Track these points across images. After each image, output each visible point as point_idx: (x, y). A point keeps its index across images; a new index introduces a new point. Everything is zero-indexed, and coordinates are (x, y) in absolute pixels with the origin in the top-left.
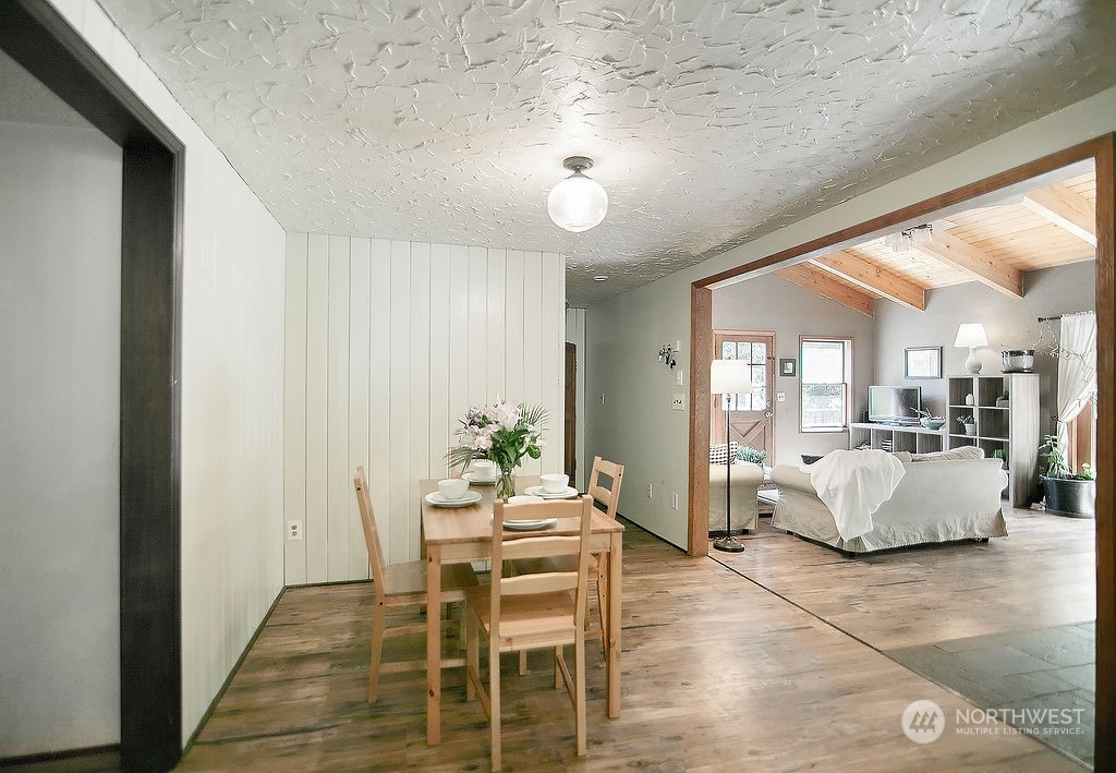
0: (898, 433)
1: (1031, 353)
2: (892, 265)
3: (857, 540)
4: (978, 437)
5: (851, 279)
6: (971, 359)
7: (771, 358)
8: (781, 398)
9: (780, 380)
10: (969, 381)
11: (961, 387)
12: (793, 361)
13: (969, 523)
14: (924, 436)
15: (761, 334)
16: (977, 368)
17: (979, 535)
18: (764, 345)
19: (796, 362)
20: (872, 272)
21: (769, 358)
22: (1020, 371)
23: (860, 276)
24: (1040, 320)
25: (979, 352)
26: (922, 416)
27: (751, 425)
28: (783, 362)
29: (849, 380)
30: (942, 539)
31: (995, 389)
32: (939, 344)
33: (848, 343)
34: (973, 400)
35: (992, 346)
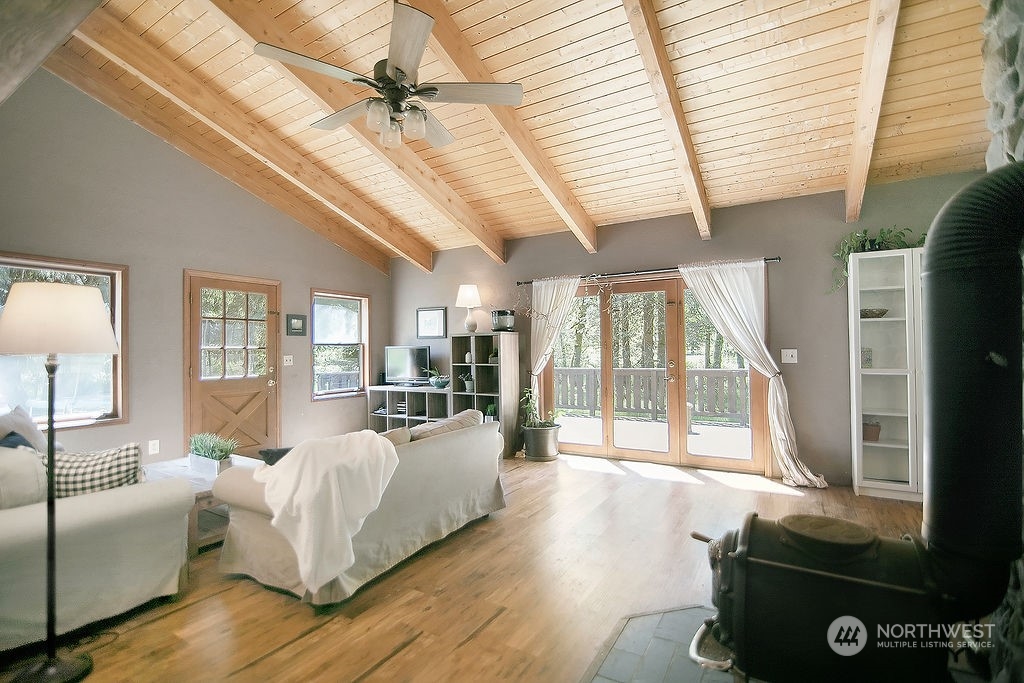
0: (410, 393)
1: (512, 313)
2: (403, 219)
3: (333, 585)
4: (475, 394)
5: (363, 228)
6: (469, 319)
7: (274, 313)
8: (287, 361)
9: (287, 341)
10: (467, 339)
11: (461, 344)
12: (303, 318)
13: (471, 503)
14: (433, 395)
15: (261, 282)
16: (473, 327)
17: (481, 513)
18: (265, 295)
19: (307, 321)
20: (384, 224)
21: (270, 312)
22: (505, 329)
23: (371, 226)
24: (518, 283)
25: (475, 312)
26: (431, 375)
27: (246, 398)
28: (289, 318)
29: (365, 340)
30: (445, 533)
31: (487, 347)
32: (444, 305)
33: (365, 301)
34: (470, 358)
35: (484, 307)
